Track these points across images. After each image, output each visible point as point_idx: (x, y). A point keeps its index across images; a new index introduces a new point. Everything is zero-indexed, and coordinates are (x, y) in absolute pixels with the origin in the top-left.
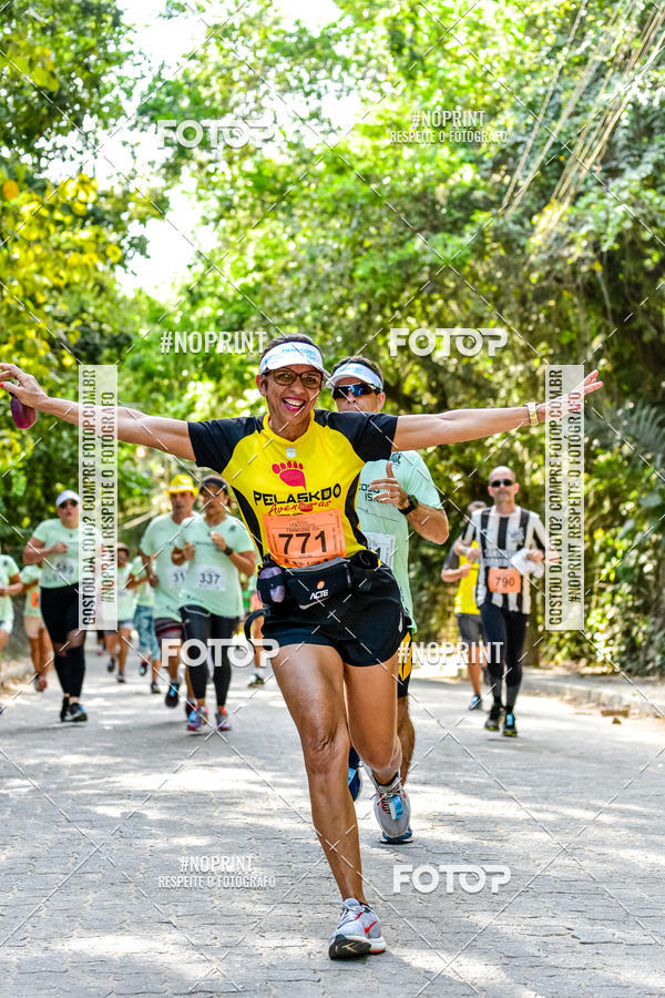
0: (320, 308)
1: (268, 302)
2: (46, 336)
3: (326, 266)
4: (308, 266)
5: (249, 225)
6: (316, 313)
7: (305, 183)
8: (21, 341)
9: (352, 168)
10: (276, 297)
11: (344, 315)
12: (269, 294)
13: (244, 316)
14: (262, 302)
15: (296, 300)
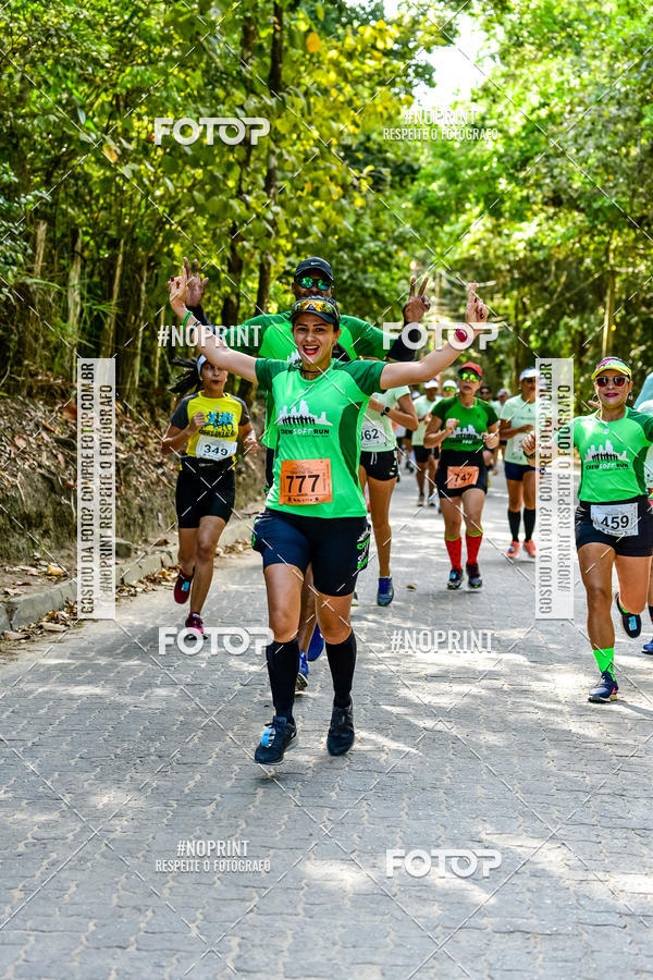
0: (605, 148)
1: (553, 142)
2: (340, 182)
3: (613, 110)
4: (594, 107)
5: (533, 60)
6: (600, 154)
7: (595, 23)
8: (317, 188)
9: (645, 11)
10: (560, 138)
11: (627, 155)
12: (553, 135)
13: (528, 154)
14: (547, 143)
15: (581, 141)
